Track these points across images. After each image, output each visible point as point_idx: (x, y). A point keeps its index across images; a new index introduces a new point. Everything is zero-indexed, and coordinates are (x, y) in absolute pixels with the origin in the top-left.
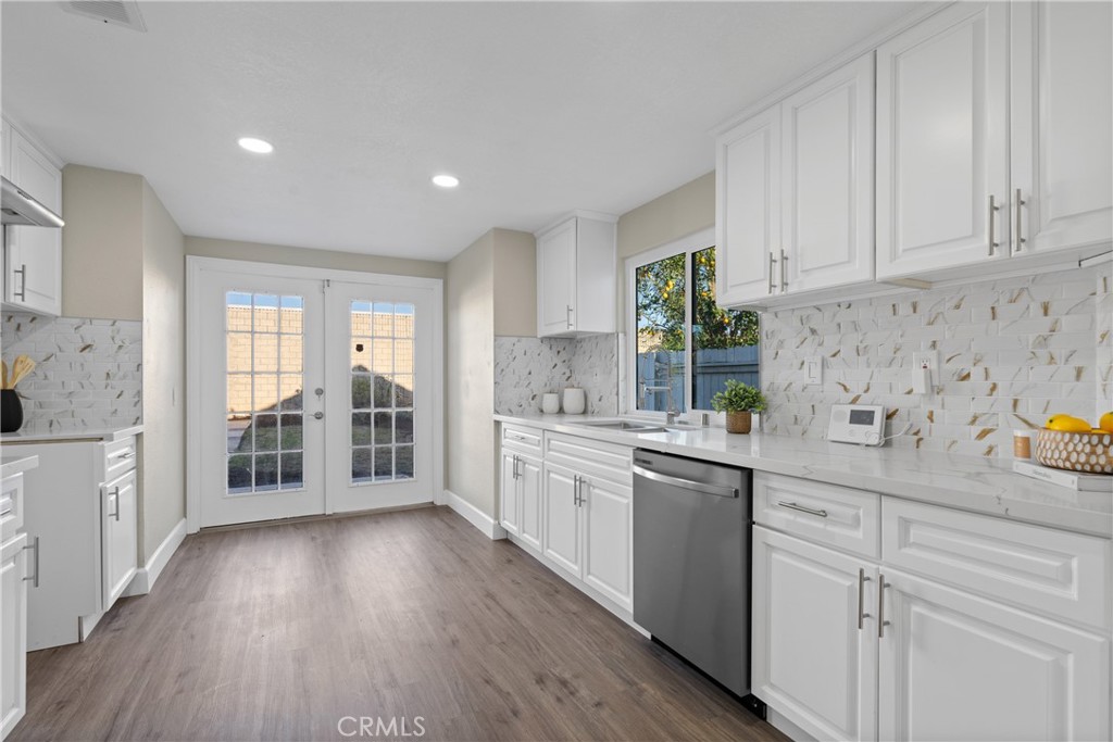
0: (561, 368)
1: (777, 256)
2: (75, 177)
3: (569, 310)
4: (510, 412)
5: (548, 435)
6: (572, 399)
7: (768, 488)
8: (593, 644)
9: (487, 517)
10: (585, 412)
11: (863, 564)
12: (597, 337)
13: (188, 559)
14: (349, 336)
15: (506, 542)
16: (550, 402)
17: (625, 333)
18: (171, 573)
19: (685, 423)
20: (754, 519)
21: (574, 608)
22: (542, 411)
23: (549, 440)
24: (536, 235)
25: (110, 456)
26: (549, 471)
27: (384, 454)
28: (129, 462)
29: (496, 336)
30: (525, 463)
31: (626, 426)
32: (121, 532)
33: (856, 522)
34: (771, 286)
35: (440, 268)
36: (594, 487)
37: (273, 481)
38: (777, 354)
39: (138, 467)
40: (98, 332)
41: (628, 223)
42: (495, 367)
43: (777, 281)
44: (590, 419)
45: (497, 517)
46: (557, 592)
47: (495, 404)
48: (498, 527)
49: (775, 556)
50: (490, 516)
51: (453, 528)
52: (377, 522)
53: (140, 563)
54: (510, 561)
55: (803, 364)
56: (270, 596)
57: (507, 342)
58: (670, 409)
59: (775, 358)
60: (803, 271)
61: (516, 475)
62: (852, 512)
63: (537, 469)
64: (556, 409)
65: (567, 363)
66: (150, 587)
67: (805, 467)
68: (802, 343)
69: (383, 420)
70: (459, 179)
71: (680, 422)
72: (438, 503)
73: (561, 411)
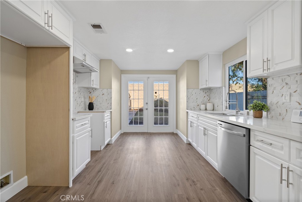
0: (207, 97)
1: (265, 60)
2: (102, 61)
3: (206, 81)
4: (191, 110)
5: (198, 116)
6: (209, 106)
7: (255, 135)
8: (205, 175)
9: (185, 137)
10: (213, 110)
11: (283, 162)
12: (217, 88)
13: (120, 138)
14: (153, 90)
15: (190, 144)
16: (203, 107)
17: (225, 87)
18: (117, 140)
19: (242, 114)
20: (251, 144)
21: (203, 164)
22: (200, 109)
23: (199, 117)
24: (199, 61)
25: (106, 115)
26: (199, 126)
27: (161, 119)
28: (109, 117)
29: (187, 89)
30: (193, 123)
31: (224, 114)
32: (108, 131)
33: (282, 148)
34: (264, 70)
35: (176, 72)
36: (209, 131)
37: (137, 124)
38: (273, 92)
39: (111, 118)
40: (105, 91)
41: (225, 54)
42: (187, 97)
43: (266, 68)
44: (215, 112)
45: (187, 137)
46: (199, 159)
47: (187, 107)
48: (187, 140)
49: (257, 156)
50: (185, 136)
51: (176, 139)
52: (159, 135)
53: (111, 138)
54: (189, 149)
55: (283, 95)
56: (133, 148)
57: (190, 90)
58: (237, 110)
59: (272, 93)
60: (275, 64)
61: (191, 126)
62: (281, 145)
63: (196, 125)
64: (204, 108)
65: (209, 96)
66: (113, 142)
67: (264, 129)
68: (282, 88)
69: (161, 111)
70: (174, 50)
71: (241, 114)
72: (175, 132)
73: (206, 109)
